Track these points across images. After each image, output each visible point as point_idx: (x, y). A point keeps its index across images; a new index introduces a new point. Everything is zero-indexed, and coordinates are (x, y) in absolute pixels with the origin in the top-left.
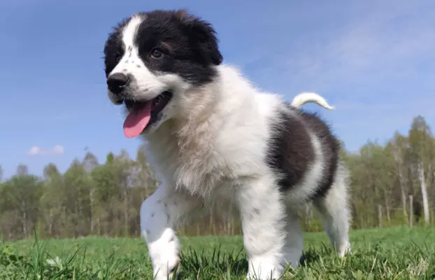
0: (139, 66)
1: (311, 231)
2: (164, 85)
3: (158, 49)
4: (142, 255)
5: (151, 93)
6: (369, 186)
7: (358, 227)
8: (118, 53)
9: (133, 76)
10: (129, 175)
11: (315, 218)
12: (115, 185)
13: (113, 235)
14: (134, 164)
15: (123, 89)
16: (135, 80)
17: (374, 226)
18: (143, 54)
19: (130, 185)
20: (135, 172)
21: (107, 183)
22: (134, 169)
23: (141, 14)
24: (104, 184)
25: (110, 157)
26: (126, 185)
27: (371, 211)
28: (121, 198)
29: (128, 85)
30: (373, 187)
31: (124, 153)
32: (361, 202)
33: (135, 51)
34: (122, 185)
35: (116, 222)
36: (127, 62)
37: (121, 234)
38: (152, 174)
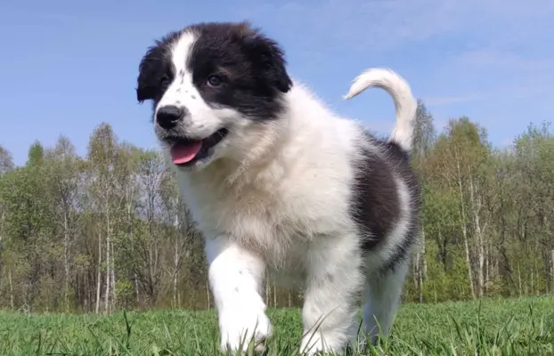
0: (194, 97)
1: (425, 301)
2: (219, 121)
3: (217, 76)
4: (98, 344)
5: (206, 130)
6: (532, 213)
7: (513, 293)
8: (165, 75)
9: (188, 110)
10: (74, 187)
11: (433, 275)
12: (46, 209)
13: (40, 309)
14: (83, 167)
15: (175, 125)
16: (190, 114)
17: (543, 291)
18: (198, 81)
19: (75, 207)
20: (85, 182)
21: (29, 204)
22: (83, 176)
23: (195, 28)
24: (23, 205)
25: (36, 152)
26: (66, 207)
27: (537, 262)
28: (56, 235)
29: (182, 120)
30: (541, 216)
31: (64, 143)
32: (517, 244)
33: (188, 77)
34: (60, 209)
35: (47, 281)
36: (178, 90)
37: (55, 306)
38: (118, 187)
